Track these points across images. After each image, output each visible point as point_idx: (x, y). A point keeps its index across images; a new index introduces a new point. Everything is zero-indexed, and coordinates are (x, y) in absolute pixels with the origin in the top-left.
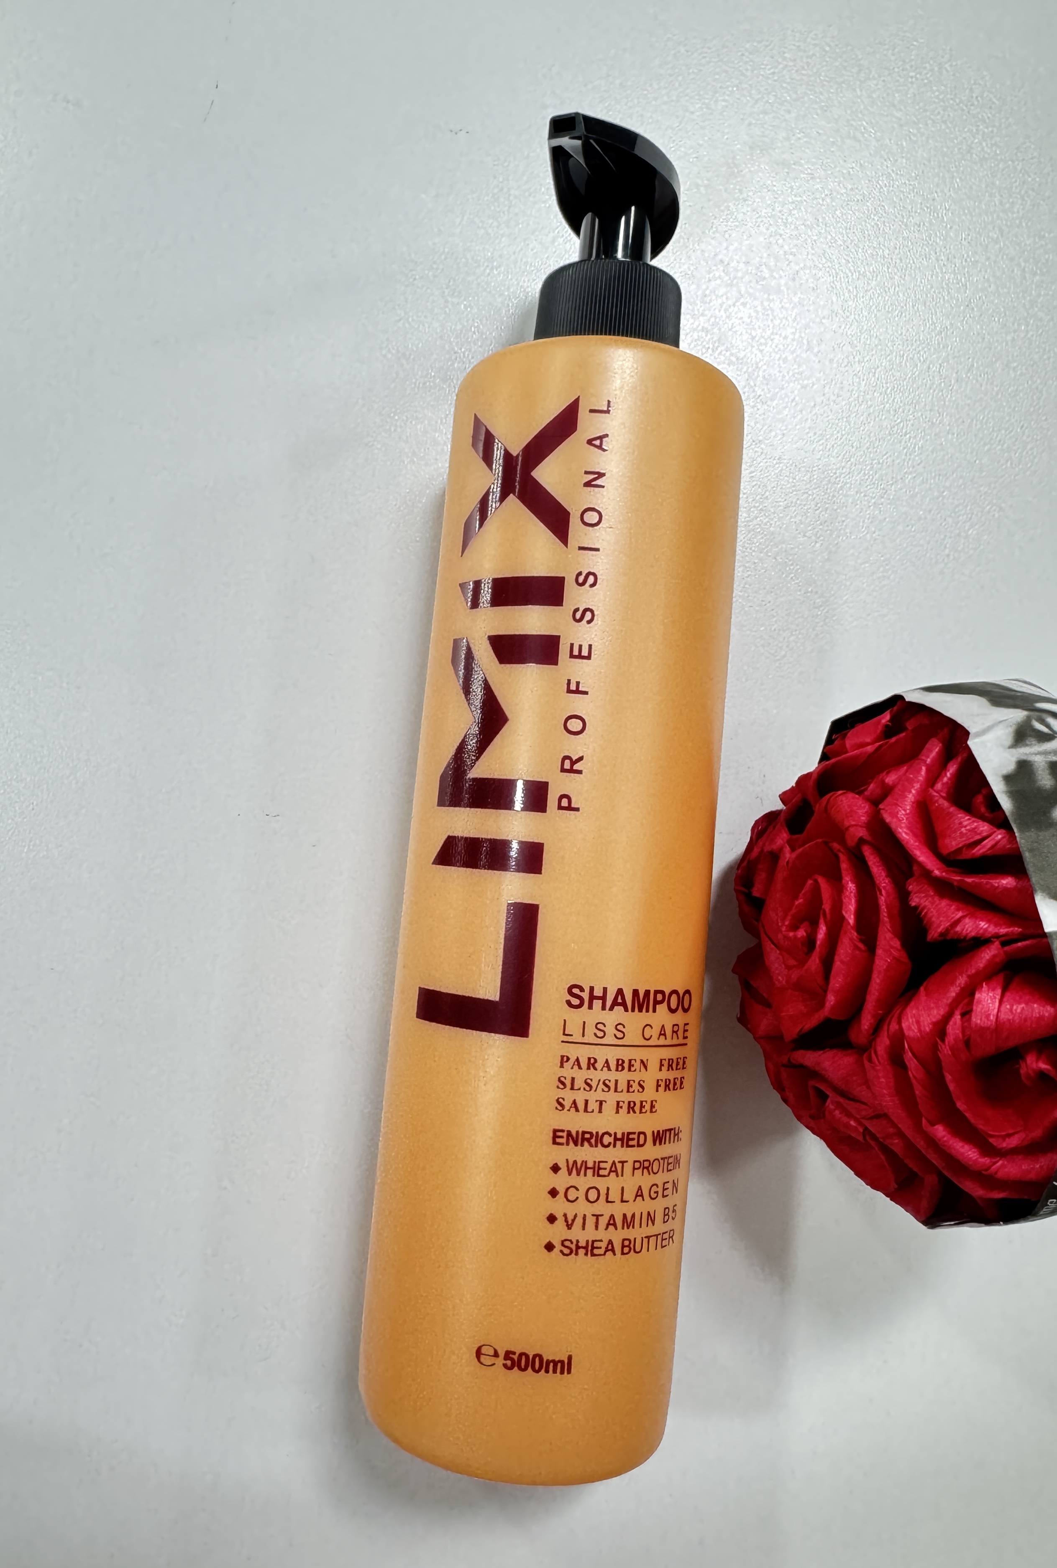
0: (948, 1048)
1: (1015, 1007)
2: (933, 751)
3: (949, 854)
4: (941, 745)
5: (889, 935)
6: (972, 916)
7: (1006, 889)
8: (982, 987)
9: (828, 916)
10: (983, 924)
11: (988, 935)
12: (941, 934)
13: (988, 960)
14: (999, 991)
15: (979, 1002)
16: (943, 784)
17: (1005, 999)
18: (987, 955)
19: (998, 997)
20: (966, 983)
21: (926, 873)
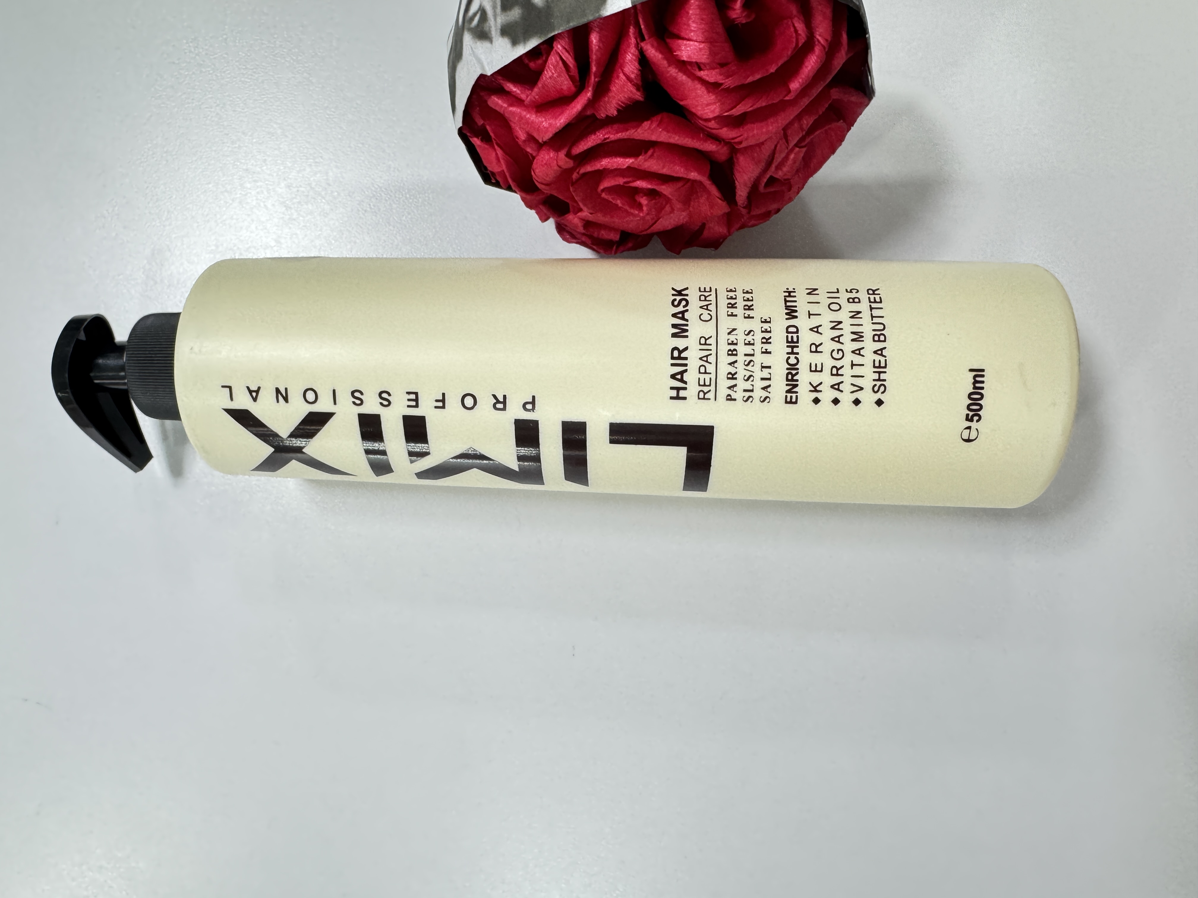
0: (727, 80)
1: (693, 29)
2: (497, 102)
3: (575, 86)
4: (493, 97)
5: (640, 130)
6: (622, 67)
7: (600, 40)
8: (677, 55)
9: (629, 180)
10: (629, 57)
11: (637, 53)
12: (638, 89)
13: (656, 51)
14: (680, 41)
15: (689, 57)
16: (522, 93)
17: (687, 37)
18: (652, 53)
19: (685, 42)
20: (676, 68)
21: (592, 103)
